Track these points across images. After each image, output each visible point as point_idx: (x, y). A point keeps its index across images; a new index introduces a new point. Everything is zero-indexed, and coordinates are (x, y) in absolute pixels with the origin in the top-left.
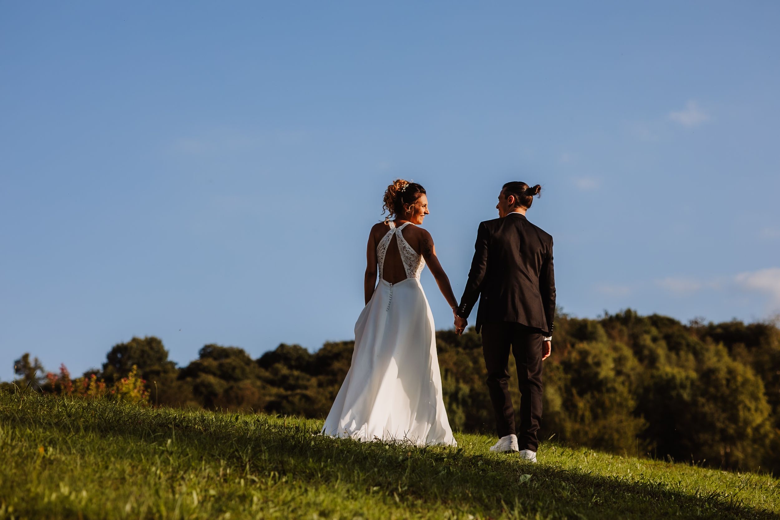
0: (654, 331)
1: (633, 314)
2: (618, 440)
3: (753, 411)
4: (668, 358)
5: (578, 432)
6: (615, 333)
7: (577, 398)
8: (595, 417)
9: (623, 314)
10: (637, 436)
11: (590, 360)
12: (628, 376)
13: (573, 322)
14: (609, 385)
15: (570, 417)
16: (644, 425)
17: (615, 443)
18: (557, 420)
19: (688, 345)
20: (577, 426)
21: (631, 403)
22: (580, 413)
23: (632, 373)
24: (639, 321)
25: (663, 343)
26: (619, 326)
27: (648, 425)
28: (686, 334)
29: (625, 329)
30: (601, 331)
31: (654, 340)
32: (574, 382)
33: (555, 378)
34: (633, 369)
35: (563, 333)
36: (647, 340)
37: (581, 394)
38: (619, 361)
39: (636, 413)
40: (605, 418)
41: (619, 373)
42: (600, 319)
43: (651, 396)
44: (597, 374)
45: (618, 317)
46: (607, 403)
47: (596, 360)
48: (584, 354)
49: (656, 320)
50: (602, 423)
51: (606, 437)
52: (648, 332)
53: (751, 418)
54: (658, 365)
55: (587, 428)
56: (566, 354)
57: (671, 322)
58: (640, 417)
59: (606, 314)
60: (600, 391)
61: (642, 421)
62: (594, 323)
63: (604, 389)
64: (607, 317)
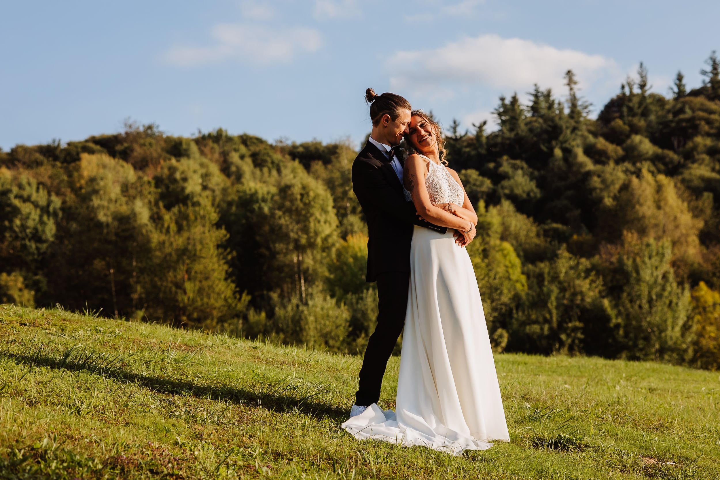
0: (243, 149)
1: (224, 134)
2: (201, 250)
3: (322, 223)
4: (253, 174)
5: (164, 243)
6: (207, 150)
7: (163, 211)
8: (180, 229)
9: (214, 133)
10: (218, 246)
11: (178, 176)
12: (213, 191)
13: (168, 140)
14: (195, 199)
15: (156, 229)
16: (225, 236)
17: (198, 253)
18: (144, 231)
19: (273, 163)
20: (163, 237)
21: (214, 216)
22: (166, 225)
23: (216, 188)
24: (230, 139)
25: (249, 160)
26: (210, 143)
27: (228, 236)
28: (271, 153)
29: (216, 146)
30: (194, 148)
31: (242, 157)
32: (162, 197)
33: (146, 192)
34: (218, 184)
35: (159, 150)
36: (235, 157)
37: (168, 208)
38: (206, 176)
39: (218, 225)
40: (189, 230)
41: (205, 188)
42: (194, 137)
43: (234, 209)
44: (183, 189)
45: (210, 136)
46: (192, 217)
47: (183, 176)
48: (172, 170)
49: (245, 140)
50: (186, 235)
51: (190, 247)
52: (236, 150)
53: (320, 229)
54: (243, 180)
55: (172, 239)
56: (159, 170)
57: (260, 141)
58: (221, 228)
59: (200, 132)
60: (185, 204)
61: (223, 232)
62: (188, 141)
63: (190, 204)
64: (201, 135)
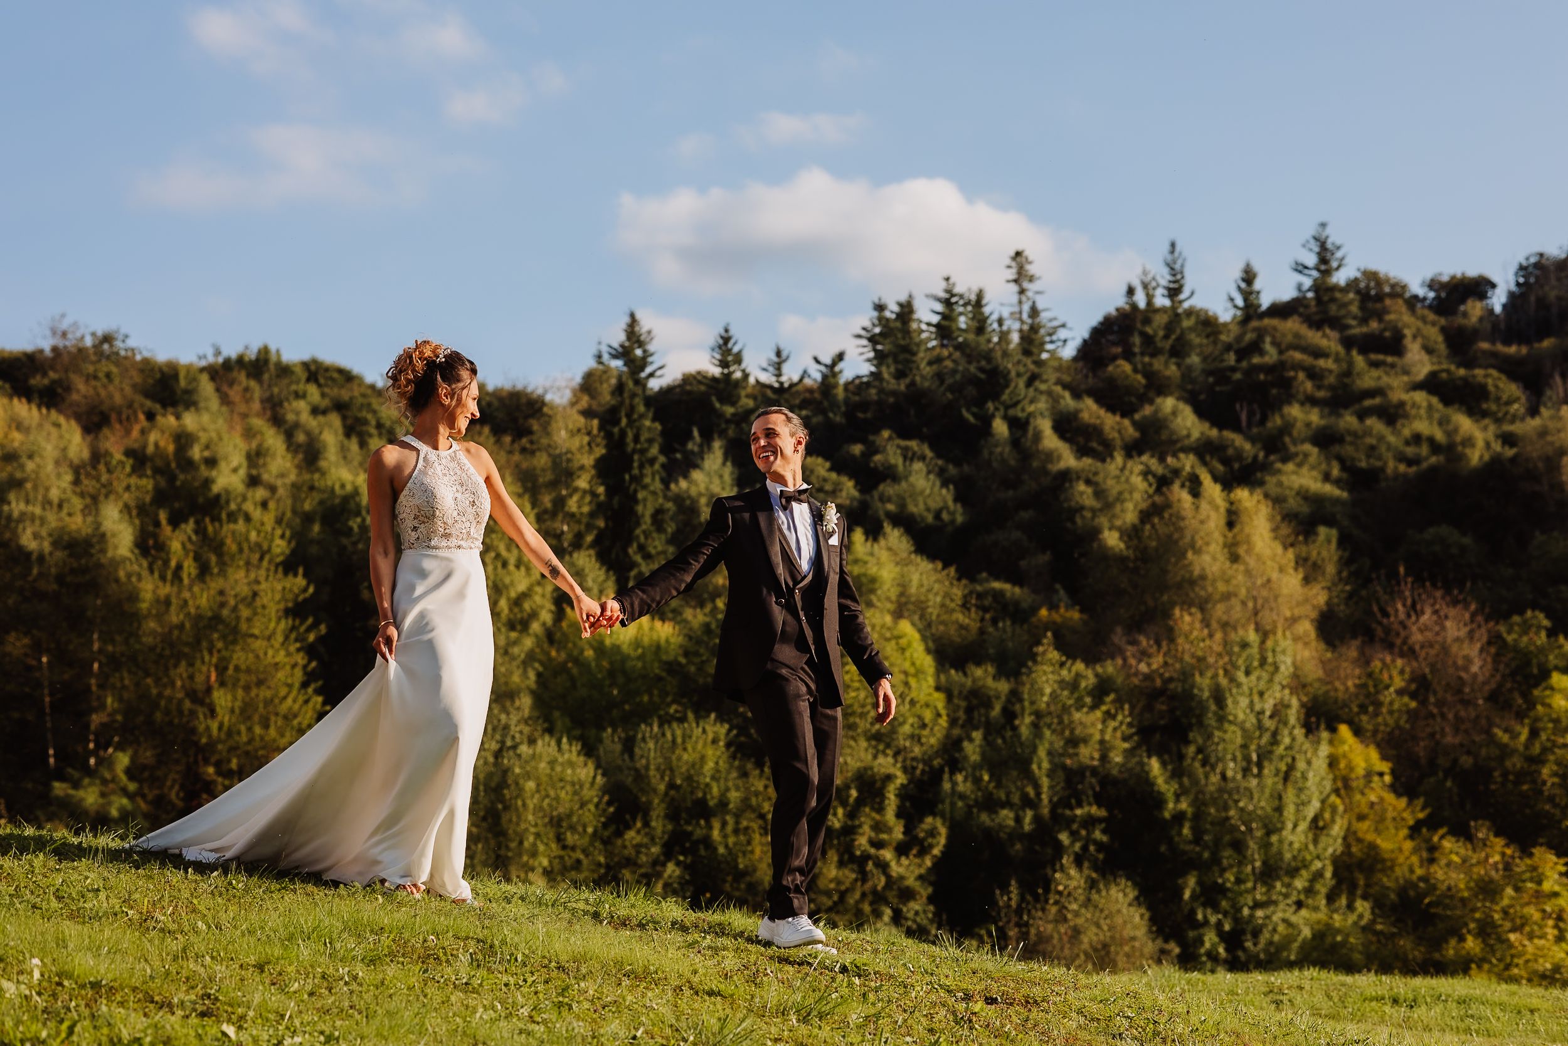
0: (313, 391)
1: (273, 358)
2: (249, 620)
4: (343, 451)
5: (167, 602)
6: (234, 393)
7: (167, 530)
8: (204, 571)
9: (252, 354)
10: (288, 612)
11: (196, 453)
12: (273, 489)
13: (147, 366)
14: (233, 506)
15: (151, 571)
16: (305, 590)
17: (244, 626)
18: (122, 574)
19: (379, 426)
20: (165, 590)
21: (280, 547)
22: (173, 564)
23: (279, 482)
24: (285, 370)
25: (335, 419)
26: (242, 377)
27: (311, 590)
28: (375, 402)
29: (253, 383)
30: (206, 387)
31: (315, 411)
32: (161, 498)
33: (119, 487)
34: (282, 475)
35: (128, 390)
36: (299, 411)
37: (176, 521)
38: (255, 457)
39: (288, 566)
40: (223, 573)
41: (253, 481)
42: (203, 363)
43: (316, 528)
44: (208, 483)
45: (240, 360)
46: (231, 546)
47: (206, 454)
48: (183, 440)
49: (315, 371)
50: (215, 584)
51: (225, 612)
52: (298, 396)
54: (323, 464)
55: (186, 595)
56: (135, 433)
57: (347, 377)
58: (296, 575)
59: (218, 353)
60: (216, 519)
61: (300, 581)
62: (194, 373)
63: (224, 516)
64: (220, 360)
